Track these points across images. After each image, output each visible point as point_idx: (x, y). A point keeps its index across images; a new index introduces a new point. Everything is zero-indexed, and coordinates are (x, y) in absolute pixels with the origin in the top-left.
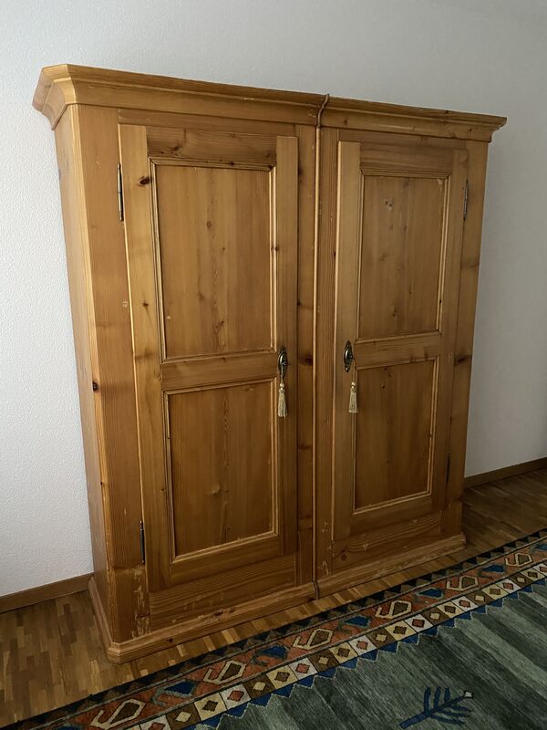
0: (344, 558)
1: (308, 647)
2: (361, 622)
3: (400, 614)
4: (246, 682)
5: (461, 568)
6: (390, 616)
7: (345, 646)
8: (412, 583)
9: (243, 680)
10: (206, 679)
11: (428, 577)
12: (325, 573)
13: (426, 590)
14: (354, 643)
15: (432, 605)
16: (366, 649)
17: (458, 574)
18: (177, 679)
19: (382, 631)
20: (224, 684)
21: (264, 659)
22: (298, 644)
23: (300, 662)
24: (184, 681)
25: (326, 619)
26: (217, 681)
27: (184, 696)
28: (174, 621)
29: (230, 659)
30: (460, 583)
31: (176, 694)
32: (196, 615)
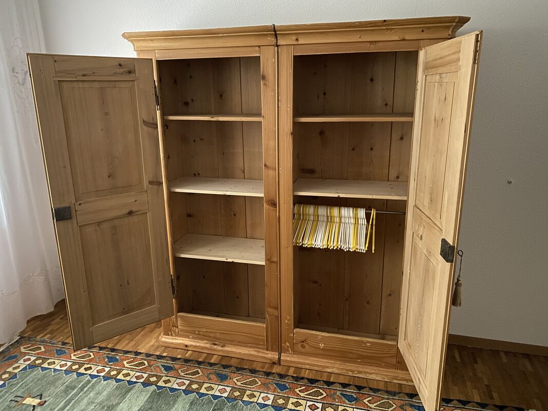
0: (303, 347)
1: (239, 383)
2: (283, 388)
3: (310, 397)
4: (193, 381)
5: (394, 396)
6: (302, 394)
7: (257, 394)
8: (344, 385)
9: (192, 380)
10: (179, 371)
11: (359, 388)
12: (288, 351)
13: (348, 394)
14: (262, 395)
15: (338, 404)
16: (264, 401)
17: (387, 397)
18: (170, 363)
19: (287, 399)
20: (184, 377)
21: (212, 377)
22: (237, 380)
23: (226, 388)
24: (172, 366)
25: (267, 376)
26: (182, 374)
27: (164, 372)
28: (191, 337)
29: (199, 368)
30: (379, 403)
31: (163, 369)
32: (203, 340)
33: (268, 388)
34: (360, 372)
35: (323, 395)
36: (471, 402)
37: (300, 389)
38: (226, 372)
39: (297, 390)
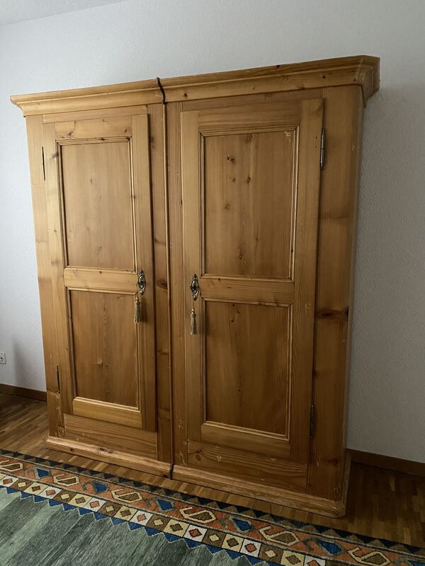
3: (195, 519)
13: (243, 520)
15: (226, 531)
16: (139, 521)
19: (166, 520)
20: (57, 484)
21: (90, 487)
22: (115, 492)
23: (100, 500)
26: (56, 481)
27: (38, 477)
28: (78, 439)
31: (37, 474)
33: (149, 505)
34: (263, 495)
35: (211, 518)
36: (398, 543)
37: (186, 509)
38: (106, 482)
39: (182, 511)
